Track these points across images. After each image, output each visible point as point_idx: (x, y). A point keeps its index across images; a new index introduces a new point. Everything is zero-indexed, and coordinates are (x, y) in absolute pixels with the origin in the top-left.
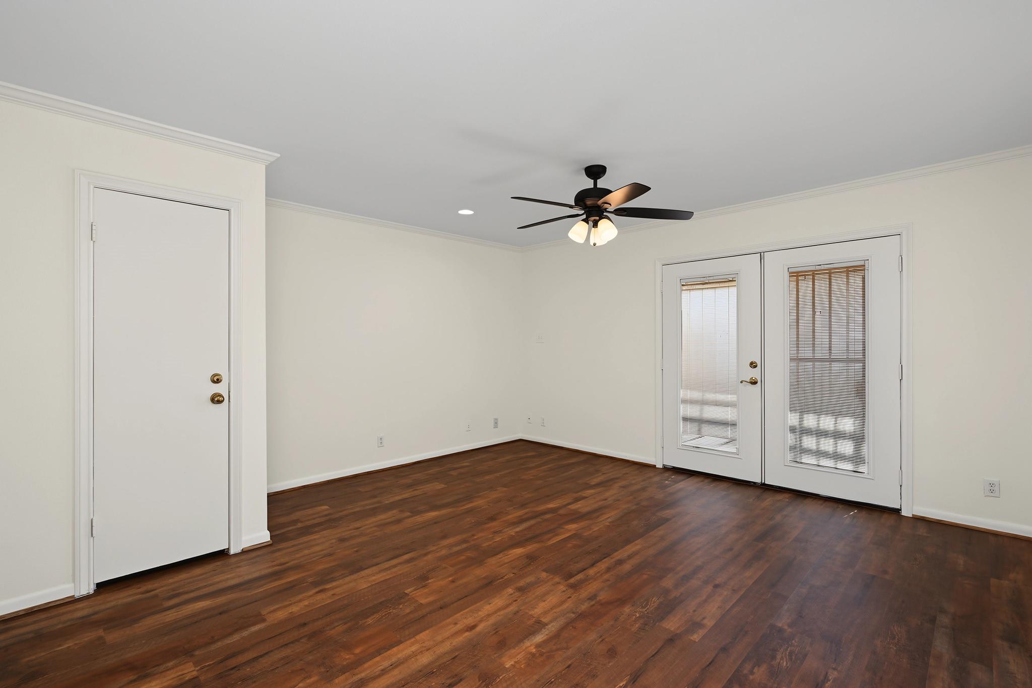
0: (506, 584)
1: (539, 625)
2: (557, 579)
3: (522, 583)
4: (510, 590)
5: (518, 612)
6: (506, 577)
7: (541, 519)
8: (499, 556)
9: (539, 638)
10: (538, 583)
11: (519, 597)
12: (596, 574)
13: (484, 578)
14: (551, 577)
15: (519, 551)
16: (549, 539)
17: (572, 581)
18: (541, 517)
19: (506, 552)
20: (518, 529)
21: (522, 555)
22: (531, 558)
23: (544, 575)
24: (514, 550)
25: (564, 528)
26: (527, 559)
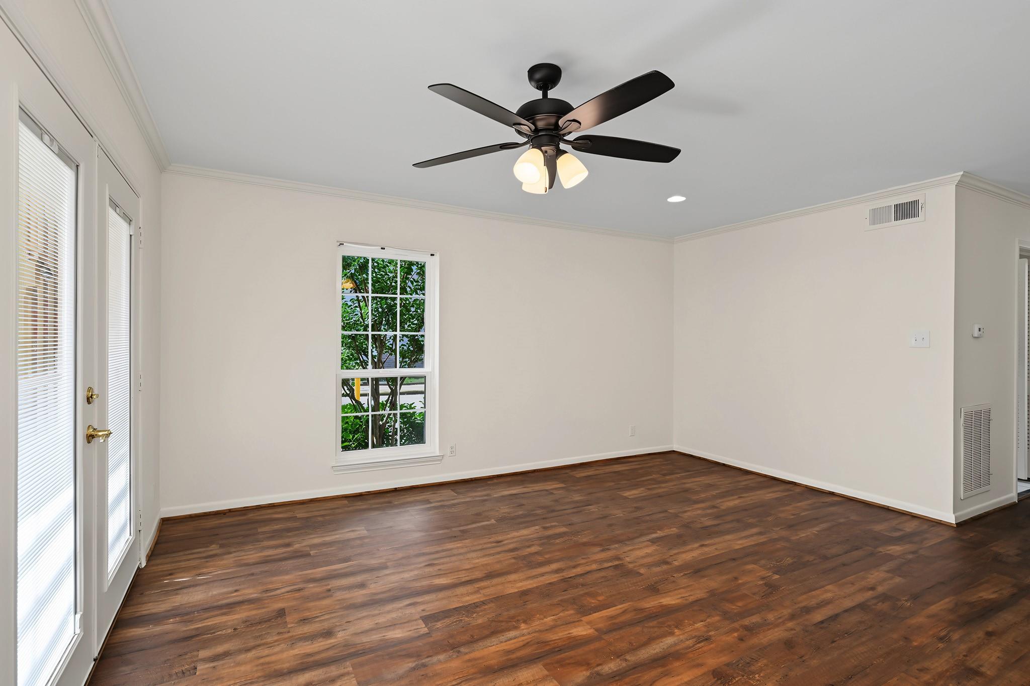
0: (679, 569)
1: (653, 541)
2: (631, 566)
3: (665, 567)
4: (676, 563)
5: (669, 549)
6: (682, 574)
7: (626, 660)
8: (691, 599)
9: (654, 536)
10: (649, 566)
11: (668, 558)
12: (591, 564)
13: (703, 577)
14: (635, 568)
15: (669, 600)
16: (624, 612)
17: (617, 563)
18: (624, 665)
19: (684, 602)
20: (669, 640)
21: (664, 595)
22: (654, 590)
23: (642, 571)
24: (674, 602)
25: (596, 630)
26: (658, 589)
